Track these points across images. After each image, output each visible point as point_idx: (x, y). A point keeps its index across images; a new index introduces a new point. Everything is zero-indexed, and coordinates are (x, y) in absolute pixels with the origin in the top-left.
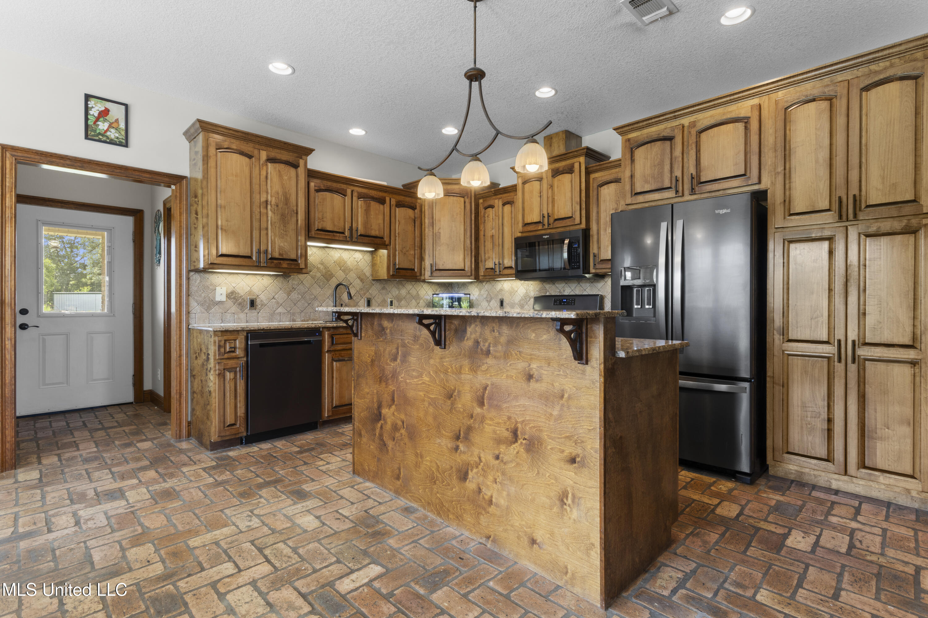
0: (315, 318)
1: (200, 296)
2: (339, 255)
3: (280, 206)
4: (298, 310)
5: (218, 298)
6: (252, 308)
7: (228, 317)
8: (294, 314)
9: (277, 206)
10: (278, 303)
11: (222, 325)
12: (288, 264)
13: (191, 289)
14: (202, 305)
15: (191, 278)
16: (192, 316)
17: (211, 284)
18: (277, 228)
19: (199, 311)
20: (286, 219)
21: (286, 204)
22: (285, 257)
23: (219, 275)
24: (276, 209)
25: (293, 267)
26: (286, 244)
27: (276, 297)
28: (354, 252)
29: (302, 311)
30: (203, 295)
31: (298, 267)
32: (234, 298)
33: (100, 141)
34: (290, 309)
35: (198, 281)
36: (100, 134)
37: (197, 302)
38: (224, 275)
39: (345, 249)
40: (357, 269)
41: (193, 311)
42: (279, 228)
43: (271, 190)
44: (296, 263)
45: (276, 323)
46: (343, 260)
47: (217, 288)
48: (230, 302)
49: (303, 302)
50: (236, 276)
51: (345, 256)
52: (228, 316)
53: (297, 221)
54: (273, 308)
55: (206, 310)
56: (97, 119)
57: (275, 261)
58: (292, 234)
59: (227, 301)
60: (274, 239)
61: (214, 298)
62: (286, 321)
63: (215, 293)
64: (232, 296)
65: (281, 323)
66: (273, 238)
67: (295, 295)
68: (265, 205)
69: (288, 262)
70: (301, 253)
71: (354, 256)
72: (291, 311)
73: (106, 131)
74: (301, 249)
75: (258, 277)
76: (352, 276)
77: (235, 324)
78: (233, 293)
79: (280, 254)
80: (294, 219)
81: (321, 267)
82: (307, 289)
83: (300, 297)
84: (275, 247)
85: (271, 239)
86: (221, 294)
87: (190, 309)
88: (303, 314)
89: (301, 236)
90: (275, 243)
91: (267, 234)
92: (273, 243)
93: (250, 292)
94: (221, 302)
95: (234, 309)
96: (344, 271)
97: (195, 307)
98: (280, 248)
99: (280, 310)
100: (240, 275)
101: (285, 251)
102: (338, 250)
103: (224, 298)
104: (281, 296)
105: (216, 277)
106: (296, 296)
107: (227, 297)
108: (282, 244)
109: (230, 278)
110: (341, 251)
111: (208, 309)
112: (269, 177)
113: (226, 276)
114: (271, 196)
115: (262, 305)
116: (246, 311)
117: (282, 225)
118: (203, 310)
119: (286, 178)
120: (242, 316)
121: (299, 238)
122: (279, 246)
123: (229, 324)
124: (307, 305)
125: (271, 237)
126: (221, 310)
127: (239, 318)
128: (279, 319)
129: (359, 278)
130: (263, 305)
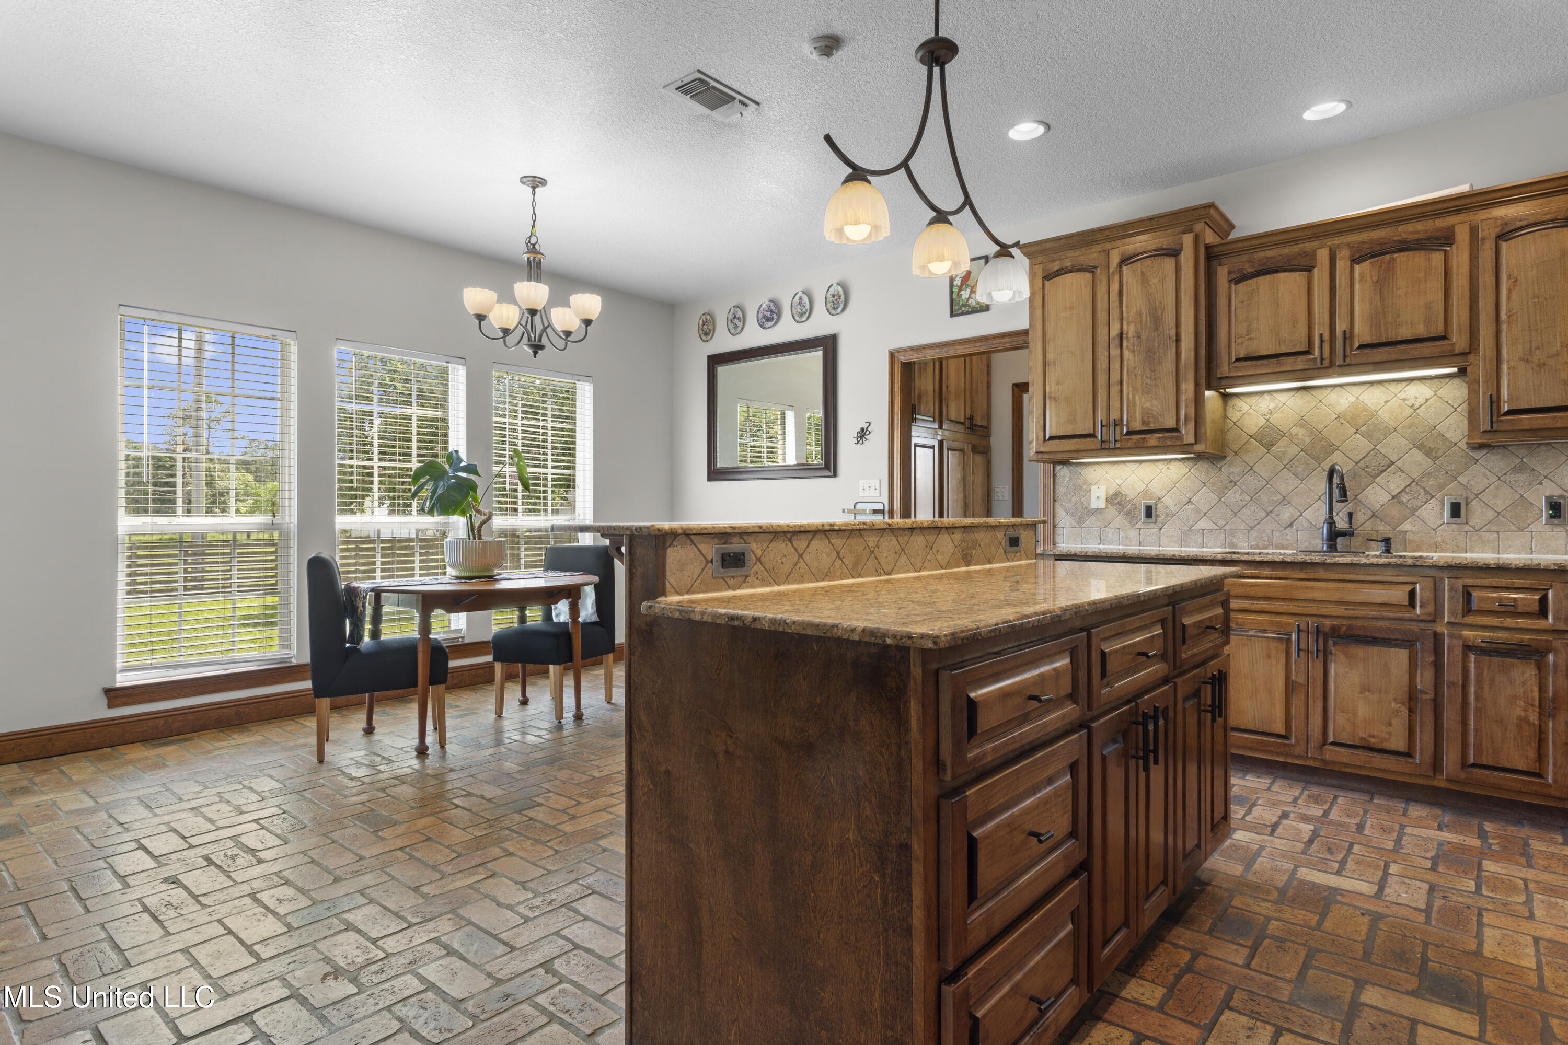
0: (1285, 543)
1: (1070, 500)
2: (1352, 399)
3: (1143, 337)
4: (1243, 526)
5: (1094, 505)
6: (1149, 520)
7: (1110, 535)
8: (1232, 533)
9: (1139, 337)
10: (1198, 511)
11: (1101, 546)
12: (1159, 438)
13: (1057, 492)
14: (1072, 515)
15: (1058, 475)
16: (1059, 531)
17: (1085, 482)
18: (1139, 377)
19: (1068, 524)
20: (1157, 355)
21: (1157, 329)
22: (1153, 426)
23: (1097, 467)
24: (1136, 343)
25: (1169, 443)
26: (1155, 402)
27: (1194, 499)
28: (1400, 386)
29: (1252, 528)
30: (1073, 500)
31: (1179, 443)
32: (1119, 504)
33: (963, 314)
34: (1224, 523)
35: (1067, 479)
36: (963, 305)
37: (1065, 510)
38: (1104, 466)
39: (1372, 383)
40: (1411, 426)
41: (1061, 525)
42: (1142, 376)
43: (1128, 313)
44: (1175, 434)
45: (1195, 549)
46: (1366, 410)
47: (1093, 487)
48: (1113, 511)
49: (1253, 508)
50: (1123, 466)
51: (1373, 398)
52: (1110, 533)
53: (1178, 354)
54: (1188, 520)
55: (1078, 523)
56: (960, 289)
57: (1134, 437)
58: (1168, 382)
59: (1107, 507)
60: (1134, 397)
61: (1089, 504)
62: (1214, 547)
63: (1090, 496)
64: (1116, 499)
65: (1204, 550)
66: (1131, 396)
67: (1234, 496)
68: (1117, 342)
69: (1161, 435)
70: (1186, 415)
71: (1402, 395)
72: (1227, 527)
73: (968, 300)
74: (1186, 407)
75: (1161, 465)
76: (1393, 446)
77: (1120, 547)
78: (1117, 494)
79: (1143, 423)
80: (1172, 353)
81: (1302, 432)
82: (1264, 483)
83: (1247, 498)
84: (1135, 412)
85: (1128, 399)
86: (1098, 497)
87: (1057, 522)
88: (1254, 534)
89: (1186, 381)
90: (1135, 405)
91: (1121, 391)
92: (1132, 404)
93: (1146, 493)
94: (1098, 511)
95: (1120, 521)
96: (1368, 435)
97: (1064, 519)
98: (1146, 412)
99: (1203, 524)
100: (1128, 464)
101: (1154, 416)
102: (1348, 388)
103: (1102, 504)
104: (1205, 498)
105: (1092, 470)
106: (1238, 496)
107: (1107, 500)
108: (1148, 405)
109: (1114, 471)
110: (1357, 390)
111: (1081, 521)
112: (1125, 290)
113: (1107, 467)
114: (1128, 324)
115: (1167, 515)
116: (1139, 525)
117: (1148, 370)
118: (1074, 522)
119: (1155, 281)
120: (1133, 533)
121: (1183, 387)
122: (1142, 408)
123: (1111, 547)
124: (1264, 514)
125: (1128, 395)
126: (1099, 524)
127: (1127, 537)
128: (1200, 541)
129: (1421, 447)
130: (1170, 515)
